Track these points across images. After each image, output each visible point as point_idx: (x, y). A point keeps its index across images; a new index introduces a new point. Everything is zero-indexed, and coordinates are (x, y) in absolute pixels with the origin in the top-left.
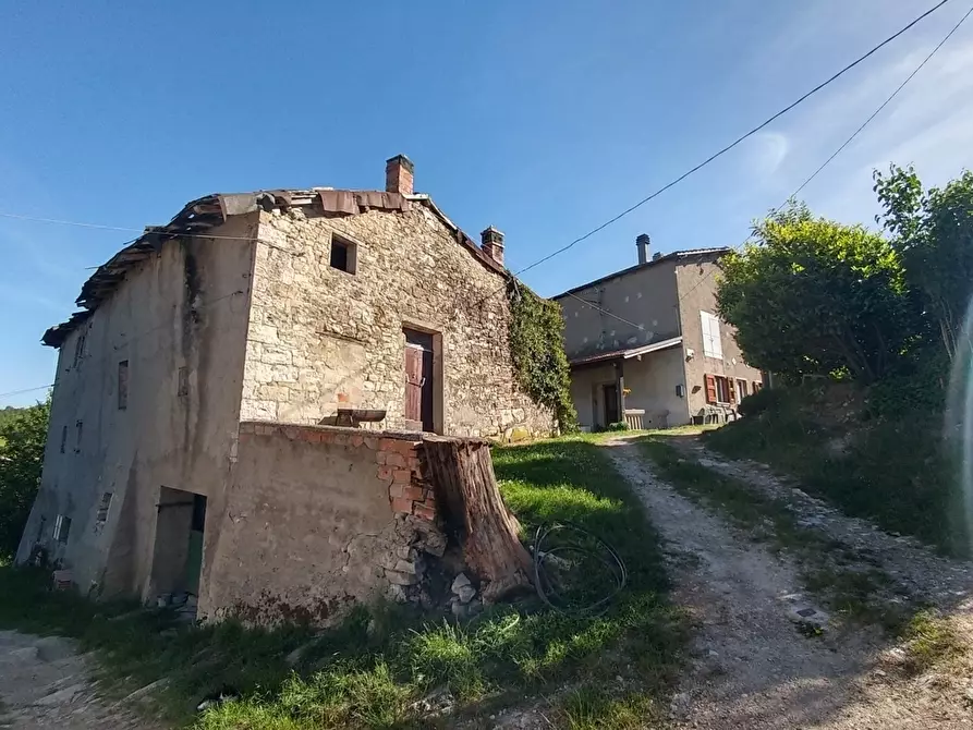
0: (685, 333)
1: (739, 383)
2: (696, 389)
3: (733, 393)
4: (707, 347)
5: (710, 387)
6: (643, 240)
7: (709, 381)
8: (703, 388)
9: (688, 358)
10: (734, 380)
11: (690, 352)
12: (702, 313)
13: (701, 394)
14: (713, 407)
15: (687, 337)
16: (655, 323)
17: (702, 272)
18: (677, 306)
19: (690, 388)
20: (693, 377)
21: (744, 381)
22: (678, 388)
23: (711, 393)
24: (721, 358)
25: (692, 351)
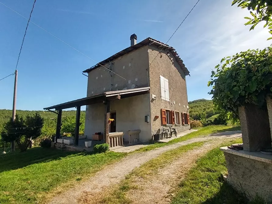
0: (151, 86)
1: (176, 113)
2: (156, 117)
3: (174, 119)
4: (163, 94)
5: (163, 116)
6: (133, 37)
7: (163, 113)
8: (160, 117)
9: (153, 100)
10: (175, 112)
11: (154, 96)
12: (161, 76)
13: (159, 120)
14: (165, 127)
15: (152, 87)
16: (136, 80)
17: (161, 56)
18: (148, 70)
19: (153, 117)
20: (155, 111)
21: (178, 113)
22: (146, 117)
23: (164, 119)
24: (169, 101)
25: (155, 96)
